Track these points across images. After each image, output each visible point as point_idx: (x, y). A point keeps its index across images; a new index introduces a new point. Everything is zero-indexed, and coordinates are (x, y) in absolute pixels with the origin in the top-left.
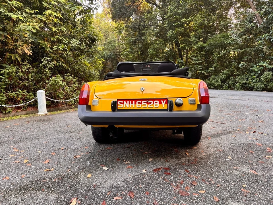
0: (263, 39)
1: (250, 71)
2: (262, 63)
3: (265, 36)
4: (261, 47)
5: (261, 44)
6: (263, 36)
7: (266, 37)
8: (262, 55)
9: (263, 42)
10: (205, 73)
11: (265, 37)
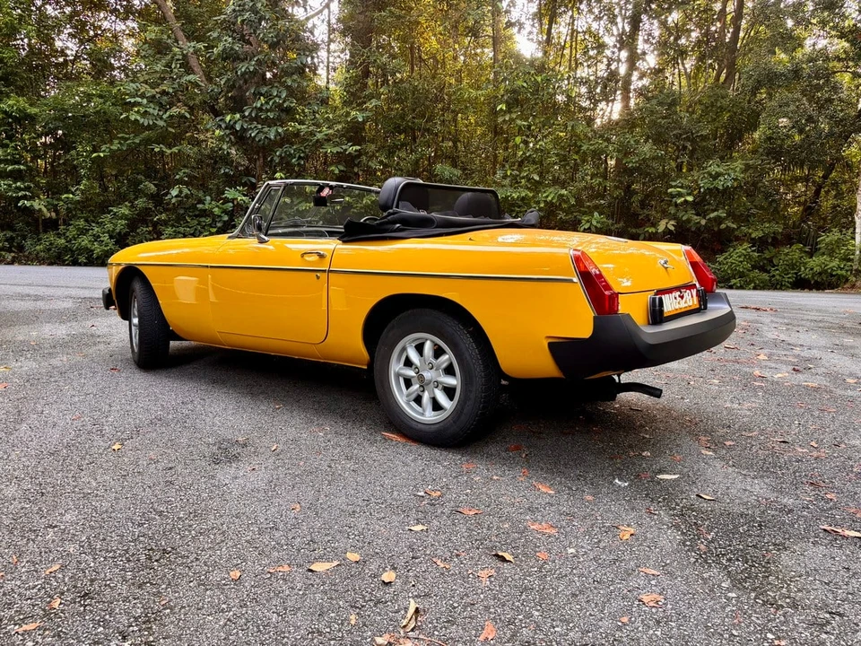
0: (223, 126)
1: (197, 213)
2: (230, 193)
3: (230, 121)
4: (225, 147)
5: (221, 139)
6: (228, 118)
7: (235, 123)
8: (227, 170)
9: (227, 136)
10: (44, 210)
11: (232, 123)
